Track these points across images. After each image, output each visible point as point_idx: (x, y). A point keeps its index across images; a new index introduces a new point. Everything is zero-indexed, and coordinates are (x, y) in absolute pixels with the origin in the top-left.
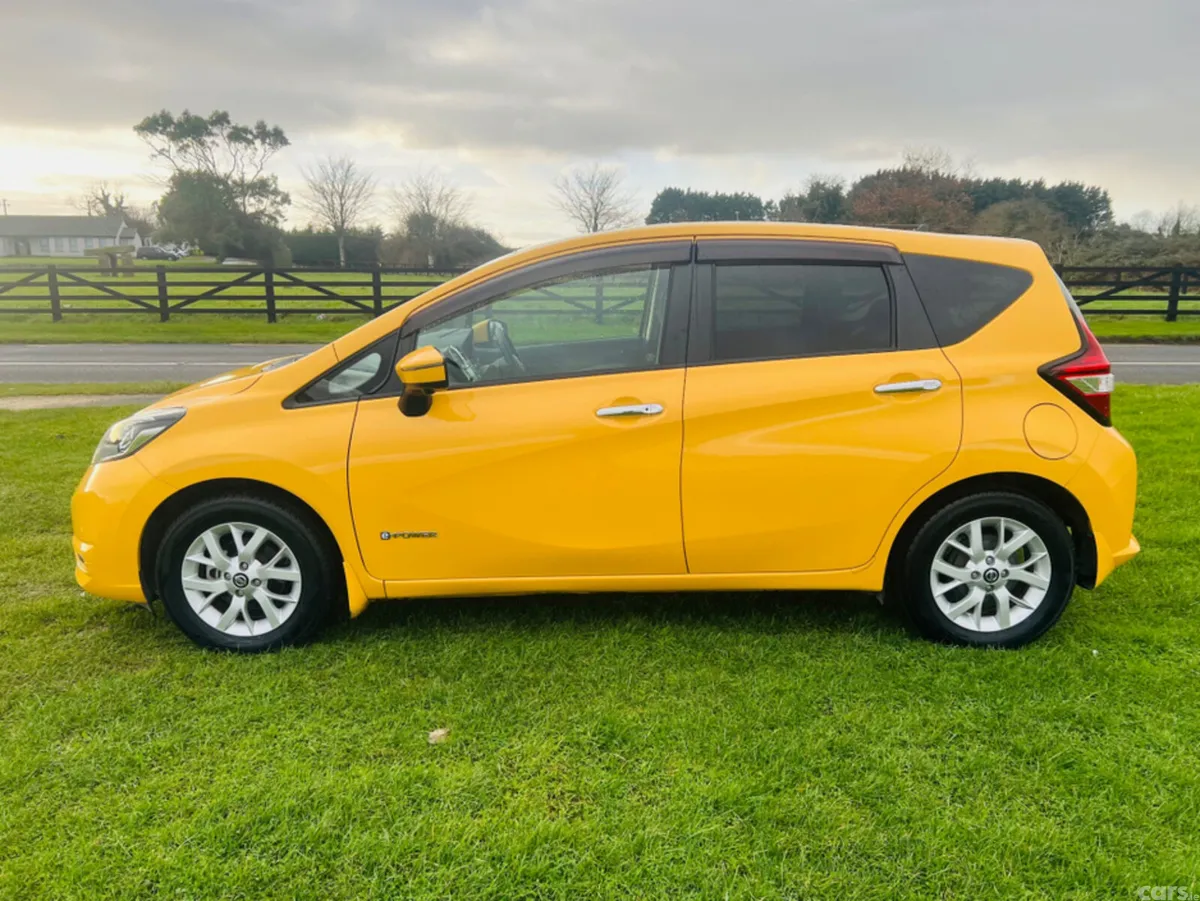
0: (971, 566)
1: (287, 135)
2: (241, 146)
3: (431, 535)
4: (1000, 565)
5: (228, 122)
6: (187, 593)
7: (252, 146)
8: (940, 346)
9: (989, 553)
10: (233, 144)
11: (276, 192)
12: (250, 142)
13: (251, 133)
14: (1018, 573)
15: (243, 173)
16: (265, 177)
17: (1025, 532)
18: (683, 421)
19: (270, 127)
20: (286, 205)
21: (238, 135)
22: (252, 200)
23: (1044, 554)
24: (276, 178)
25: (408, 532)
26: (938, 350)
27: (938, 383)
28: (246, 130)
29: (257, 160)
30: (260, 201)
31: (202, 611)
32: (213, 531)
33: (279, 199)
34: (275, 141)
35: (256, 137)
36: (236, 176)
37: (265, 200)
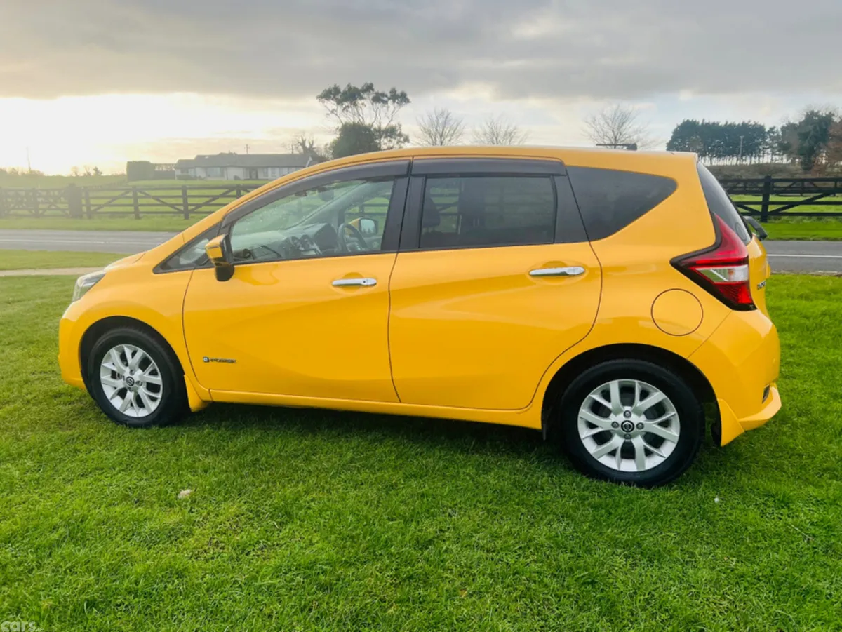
0: (613, 418)
1: (409, 97)
2: (379, 105)
3: (232, 362)
4: (635, 419)
5: (373, 90)
6: (104, 386)
7: (386, 105)
8: (590, 241)
9: (627, 408)
10: (375, 104)
11: (400, 135)
12: (385, 102)
13: (386, 96)
14: (653, 427)
15: (380, 124)
16: (394, 125)
17: (657, 393)
18: (389, 292)
19: (399, 92)
20: (406, 143)
21: (378, 98)
22: (385, 141)
23: (673, 413)
24: (401, 125)
25: (220, 358)
26: (587, 243)
27: (581, 270)
28: (383, 95)
29: (389, 114)
30: (390, 141)
31: (112, 398)
32: (116, 349)
33: (402, 139)
34: (401, 101)
35: (389, 99)
36: (376, 126)
37: (393, 140)
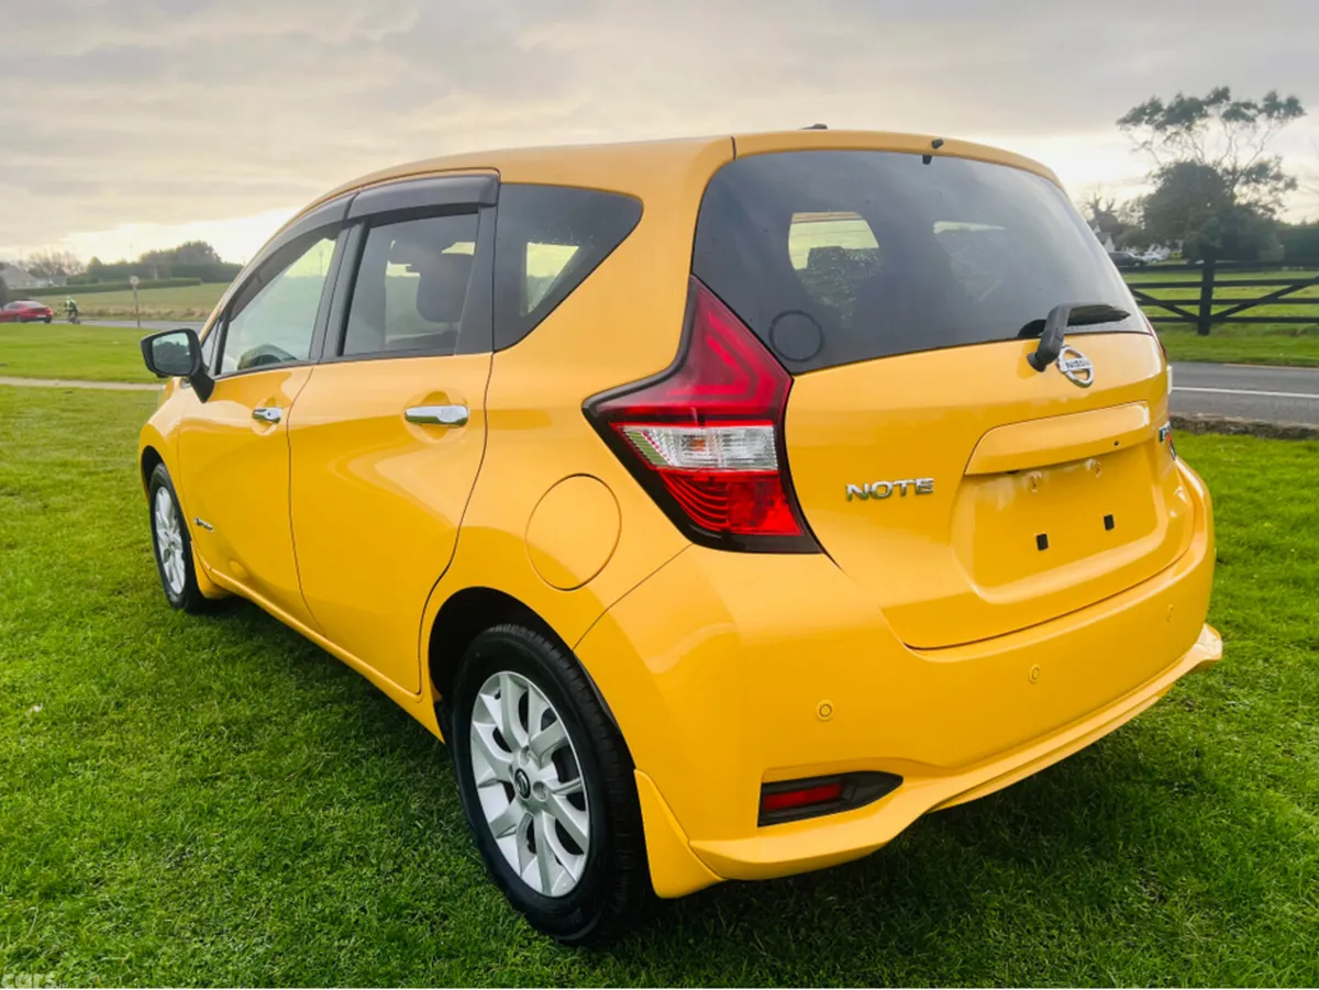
1: (1302, 105)
2: (1234, 125)
5: (1228, 99)
7: (1251, 125)
10: (1228, 125)
11: (1278, 177)
12: (1251, 119)
13: (1255, 107)
15: (1235, 158)
16: (1266, 159)
19: (1282, 98)
20: (1289, 192)
21: (1235, 114)
22: (1245, 189)
24: (1280, 159)
28: (1248, 106)
29: (1257, 140)
30: (1256, 190)
33: (1281, 185)
34: (1286, 115)
35: (1260, 111)
36: (1227, 164)
37: (1261, 186)
